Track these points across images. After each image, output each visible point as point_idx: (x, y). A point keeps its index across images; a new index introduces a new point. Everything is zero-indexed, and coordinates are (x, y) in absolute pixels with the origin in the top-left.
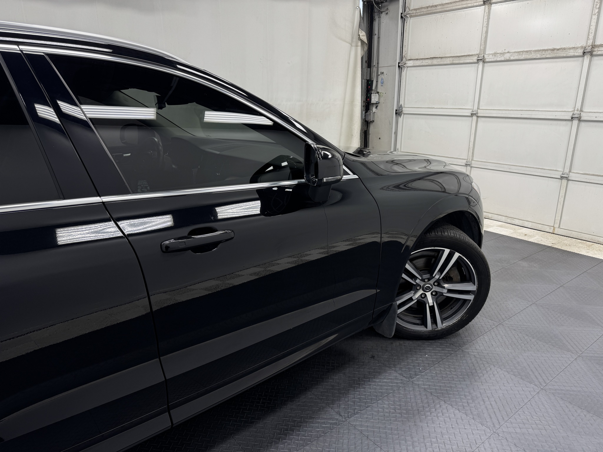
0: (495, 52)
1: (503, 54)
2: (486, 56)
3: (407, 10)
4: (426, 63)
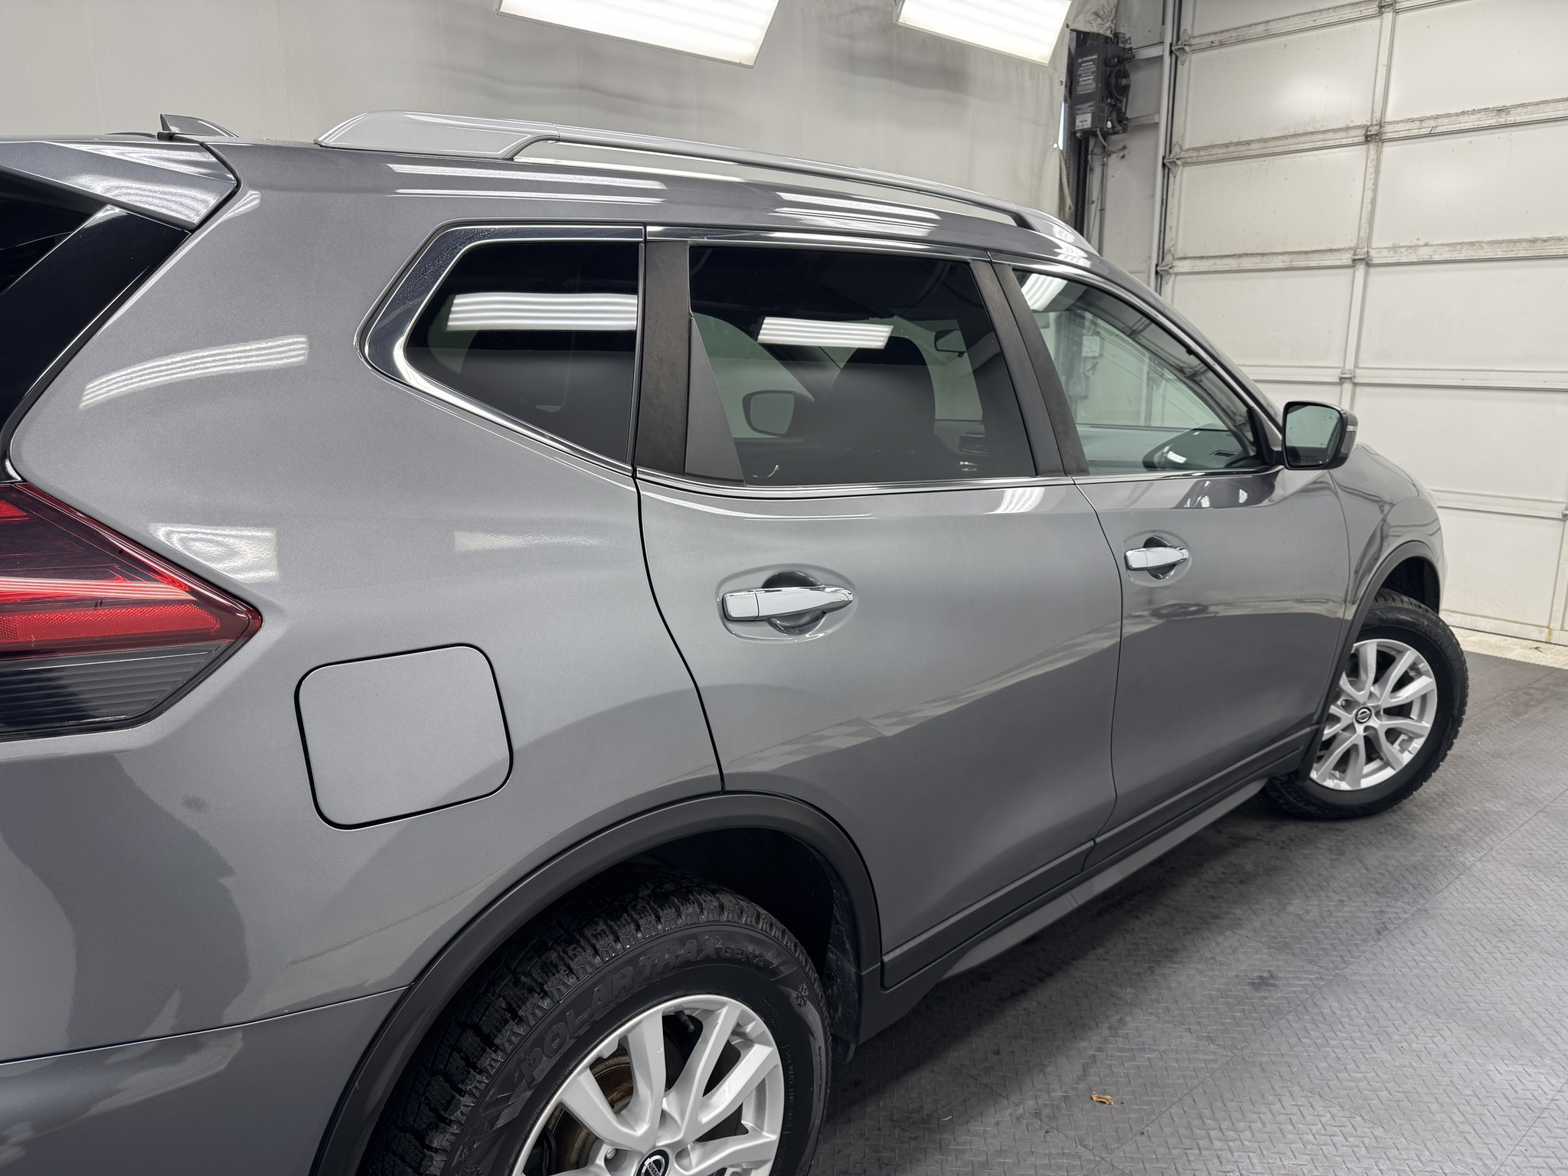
0: (1394, 244)
1: (1416, 247)
2: (1373, 253)
3: (1176, 150)
4: (1224, 266)
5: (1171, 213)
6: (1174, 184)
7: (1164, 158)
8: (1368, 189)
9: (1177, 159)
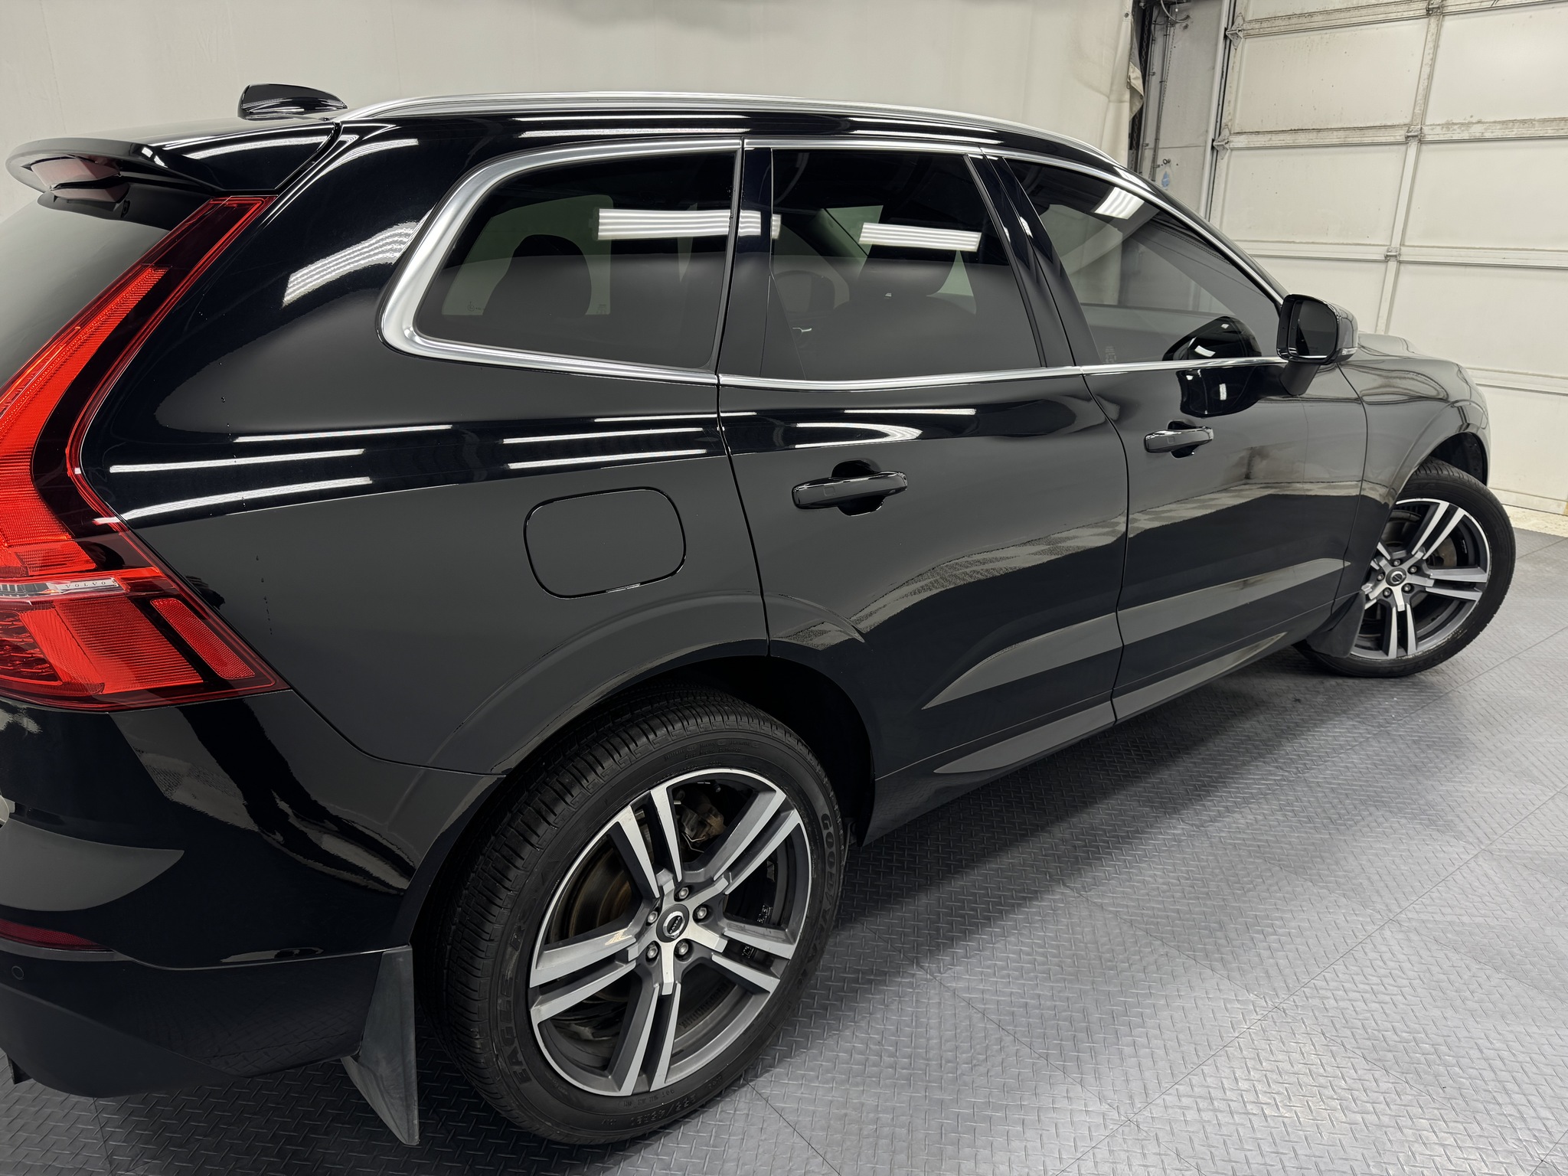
0: (1448, 120)
1: (1470, 124)
2: (1426, 130)
3: (1239, 21)
4: (1281, 142)
5: (1230, 87)
6: (1235, 57)
7: (1226, 29)
8: (1426, 64)
9: (1239, 31)
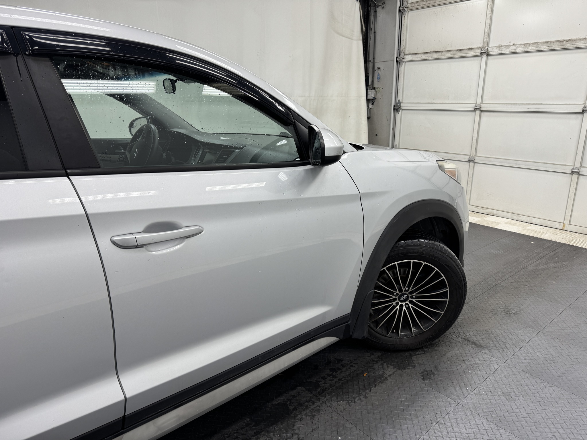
0: (499, 45)
1: (508, 46)
2: (490, 49)
3: (405, 3)
4: (426, 57)
5: (403, 33)
6: (404, 20)
7: (399, 7)
8: (488, 19)
